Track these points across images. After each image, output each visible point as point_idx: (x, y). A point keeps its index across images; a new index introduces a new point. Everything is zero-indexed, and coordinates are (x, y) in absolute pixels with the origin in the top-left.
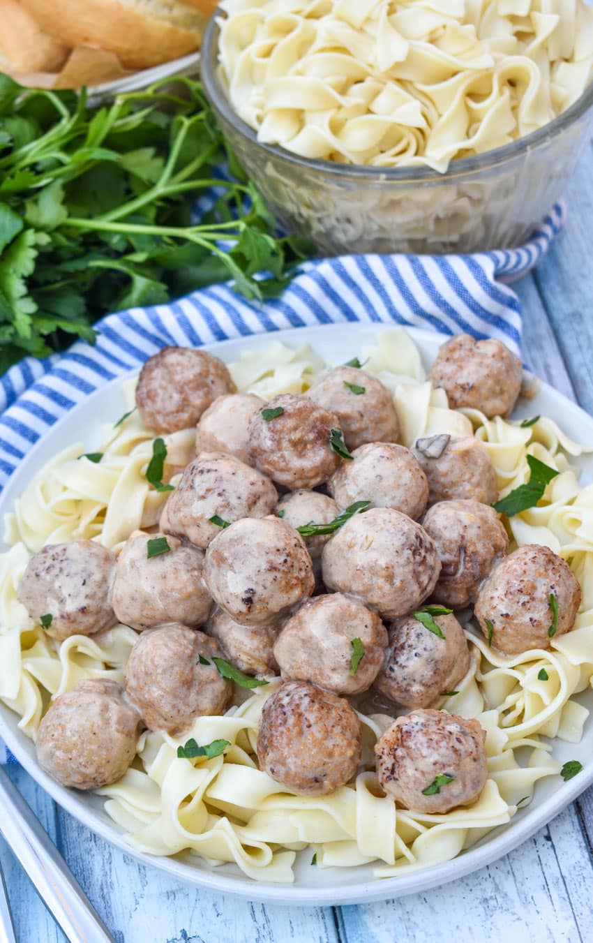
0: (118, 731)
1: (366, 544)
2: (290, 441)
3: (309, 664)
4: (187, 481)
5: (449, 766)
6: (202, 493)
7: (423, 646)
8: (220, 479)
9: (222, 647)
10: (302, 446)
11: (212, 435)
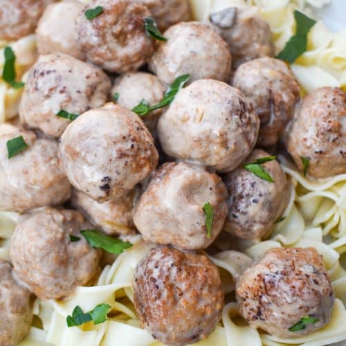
0: (12, 312)
1: (198, 117)
2: (113, 34)
3: (166, 231)
4: (32, 83)
5: (313, 307)
6: (46, 93)
7: (258, 193)
8: (59, 79)
9: (87, 218)
10: (123, 36)
11: (48, 37)
